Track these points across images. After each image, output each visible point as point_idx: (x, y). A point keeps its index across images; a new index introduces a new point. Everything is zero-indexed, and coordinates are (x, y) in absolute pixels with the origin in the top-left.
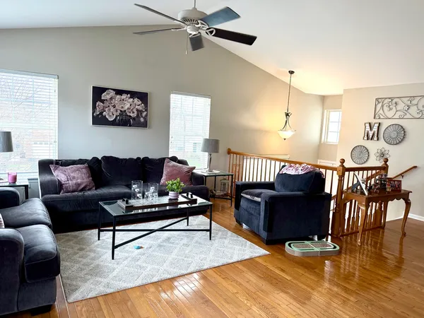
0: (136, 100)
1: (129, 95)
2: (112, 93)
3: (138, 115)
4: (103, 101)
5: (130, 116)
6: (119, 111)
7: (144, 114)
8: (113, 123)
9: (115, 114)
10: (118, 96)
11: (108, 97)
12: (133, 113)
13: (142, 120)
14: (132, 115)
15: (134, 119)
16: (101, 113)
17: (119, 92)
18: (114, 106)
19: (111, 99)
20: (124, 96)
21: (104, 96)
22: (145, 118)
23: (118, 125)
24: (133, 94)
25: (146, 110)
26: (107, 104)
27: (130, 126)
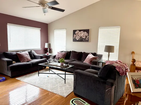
0: (85, 32)
1: (83, 31)
2: (78, 31)
3: (86, 38)
4: (75, 34)
5: (83, 38)
6: (80, 37)
7: (88, 37)
8: (78, 41)
9: (79, 38)
10: (80, 32)
11: (77, 33)
12: (84, 37)
13: (87, 39)
14: (84, 38)
15: (84, 39)
16: (75, 38)
17: (80, 31)
18: (79, 36)
19: (78, 33)
20: (81, 32)
21: (76, 33)
22: (88, 38)
23: (80, 41)
24: (84, 31)
25: (89, 36)
26: (76, 35)
27: (83, 41)
